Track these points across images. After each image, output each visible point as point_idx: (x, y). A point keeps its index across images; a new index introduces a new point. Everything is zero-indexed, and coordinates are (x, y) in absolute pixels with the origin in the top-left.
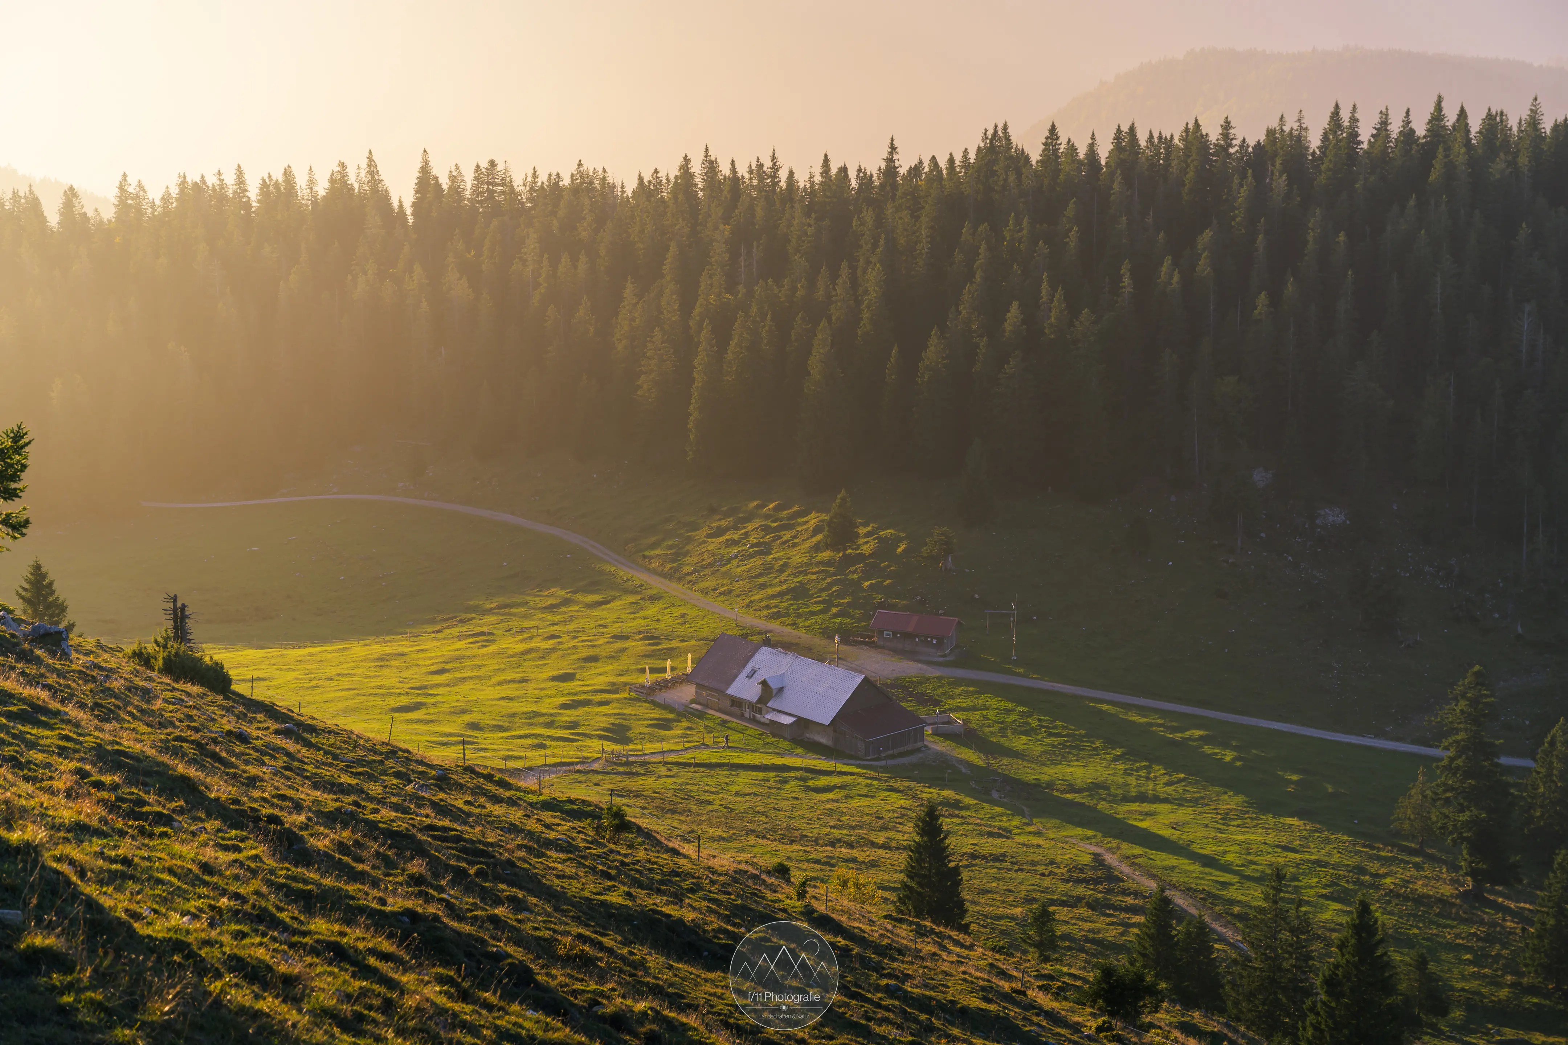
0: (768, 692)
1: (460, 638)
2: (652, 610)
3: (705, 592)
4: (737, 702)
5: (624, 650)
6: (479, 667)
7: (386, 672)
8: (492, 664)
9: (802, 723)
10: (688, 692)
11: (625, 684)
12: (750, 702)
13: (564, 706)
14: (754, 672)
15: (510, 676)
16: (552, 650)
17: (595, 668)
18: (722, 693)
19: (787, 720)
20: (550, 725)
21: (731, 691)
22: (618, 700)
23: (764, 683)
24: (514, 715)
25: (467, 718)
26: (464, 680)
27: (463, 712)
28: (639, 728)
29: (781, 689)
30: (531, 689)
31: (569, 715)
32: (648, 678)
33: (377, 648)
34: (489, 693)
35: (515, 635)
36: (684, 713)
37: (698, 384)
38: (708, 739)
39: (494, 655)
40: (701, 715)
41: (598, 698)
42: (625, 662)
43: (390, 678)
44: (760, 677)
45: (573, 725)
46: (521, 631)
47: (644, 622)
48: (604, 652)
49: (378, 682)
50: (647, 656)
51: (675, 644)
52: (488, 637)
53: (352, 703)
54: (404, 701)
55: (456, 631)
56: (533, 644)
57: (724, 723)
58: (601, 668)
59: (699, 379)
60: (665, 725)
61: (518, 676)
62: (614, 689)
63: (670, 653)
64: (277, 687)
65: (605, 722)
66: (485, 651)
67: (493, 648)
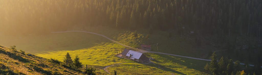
0: (131, 55)
1: (93, 49)
2: (114, 45)
3: (120, 43)
4: (127, 57)
5: (112, 50)
6: (96, 53)
7: (85, 54)
8: (97, 52)
9: (135, 59)
10: (121, 55)
11: (114, 55)
12: (129, 57)
13: (107, 58)
14: (129, 53)
15: (100, 54)
16: (104, 50)
17: (109, 53)
18: (125, 56)
19: (134, 59)
20: (106, 60)
21: (127, 55)
22: (113, 57)
23: (131, 54)
24: (102, 59)
25: (96, 60)
26: (94, 54)
27: (96, 59)
28: (116, 60)
29: (132, 55)
30: (103, 55)
31: (108, 59)
32: (116, 54)
33: (83, 51)
34: (98, 56)
35: (99, 48)
36: (121, 58)
37: (117, 18)
38: (125, 61)
39: (97, 51)
40: (123, 58)
41: (111, 56)
42: (113, 52)
43: (86, 54)
44: (130, 54)
45: (109, 60)
46: (100, 48)
47: (114, 46)
48: (110, 50)
49: (84, 55)
50: (115, 51)
51: (118, 49)
52: (96, 49)
53: (83, 58)
54: (89, 58)
55: (92, 48)
56: (101, 50)
57: (126, 59)
58: (110, 52)
59: (117, 17)
60: (119, 60)
61: (101, 54)
62: (112, 55)
63: (118, 50)
64: (73, 56)
65: (112, 60)
66: (96, 51)
67: (97, 50)
